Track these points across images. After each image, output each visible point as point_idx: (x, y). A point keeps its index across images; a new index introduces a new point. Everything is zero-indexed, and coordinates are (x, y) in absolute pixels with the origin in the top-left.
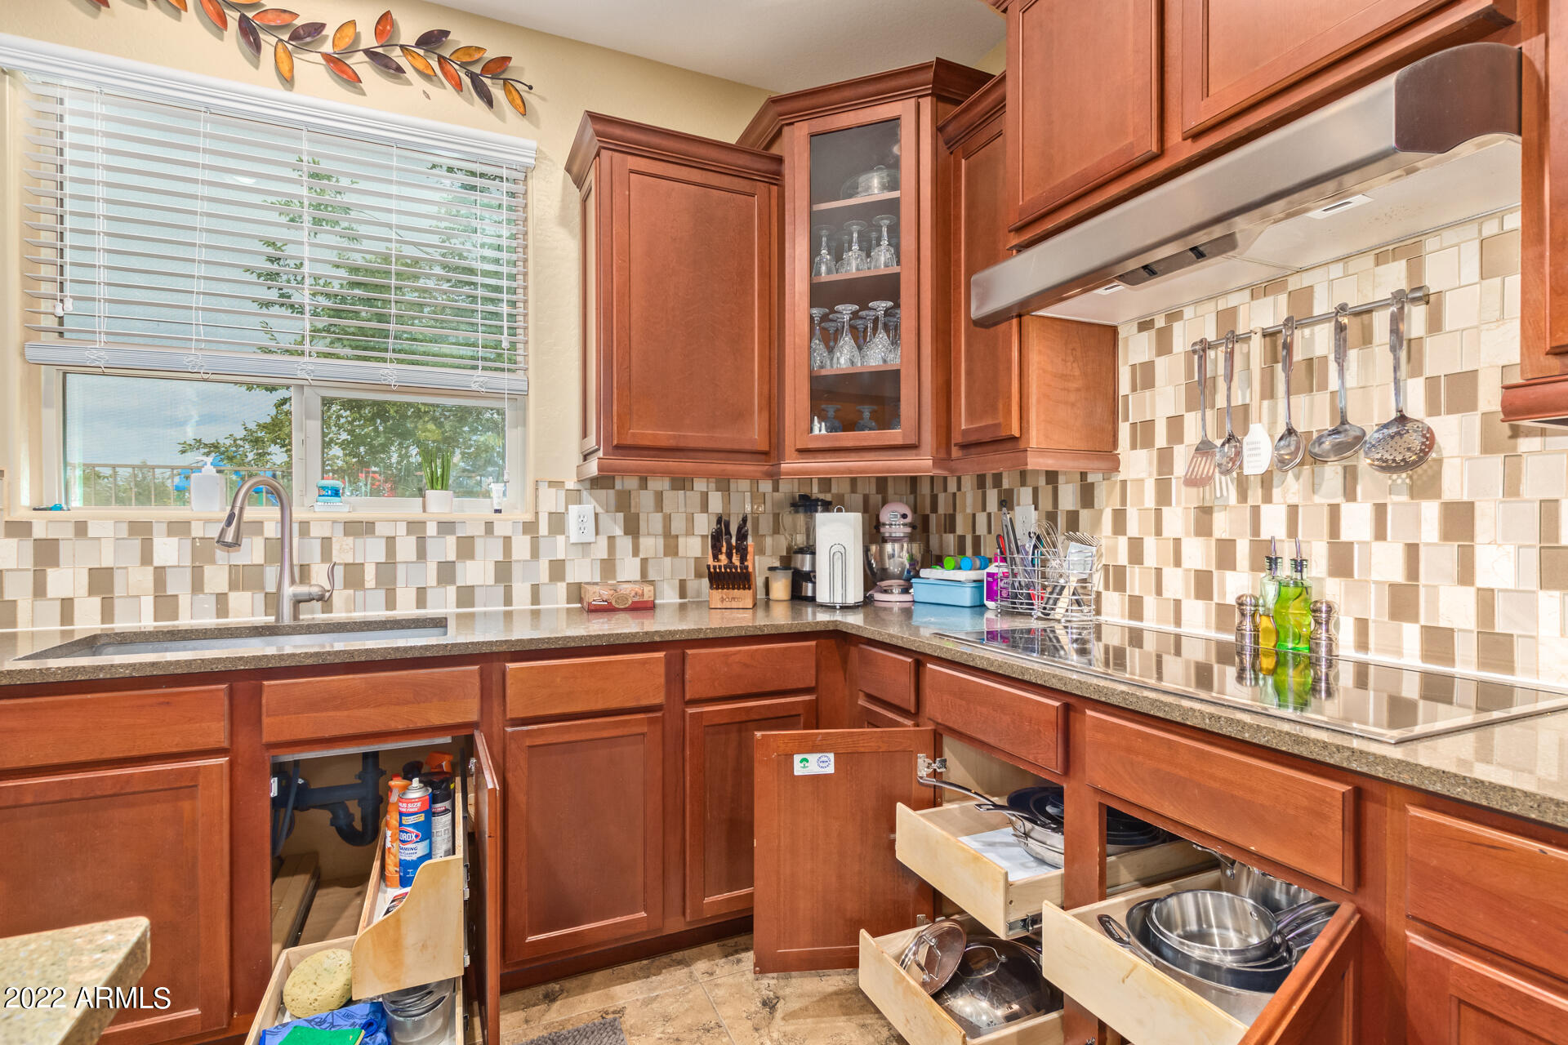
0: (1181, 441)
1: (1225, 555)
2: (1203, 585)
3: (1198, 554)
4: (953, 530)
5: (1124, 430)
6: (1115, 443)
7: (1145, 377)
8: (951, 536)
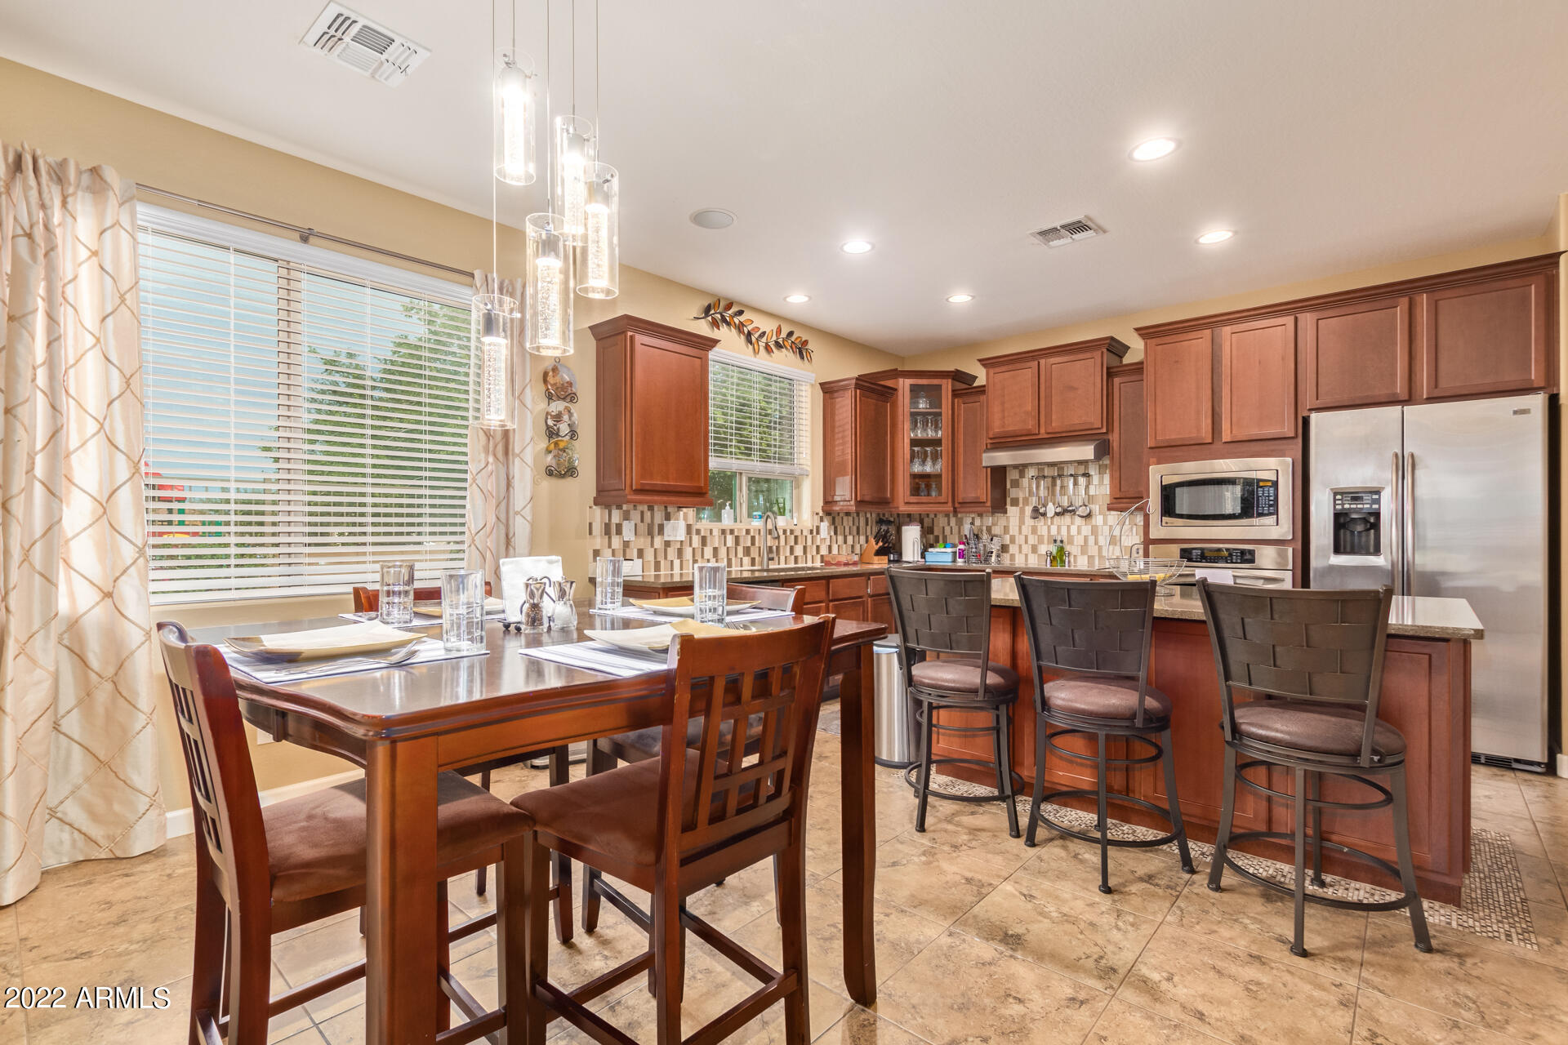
0: (1028, 505)
1: (1041, 540)
2: (1034, 549)
3: (1032, 540)
4: (932, 533)
5: (1008, 500)
6: (1005, 504)
7: (1016, 484)
8: (931, 536)
